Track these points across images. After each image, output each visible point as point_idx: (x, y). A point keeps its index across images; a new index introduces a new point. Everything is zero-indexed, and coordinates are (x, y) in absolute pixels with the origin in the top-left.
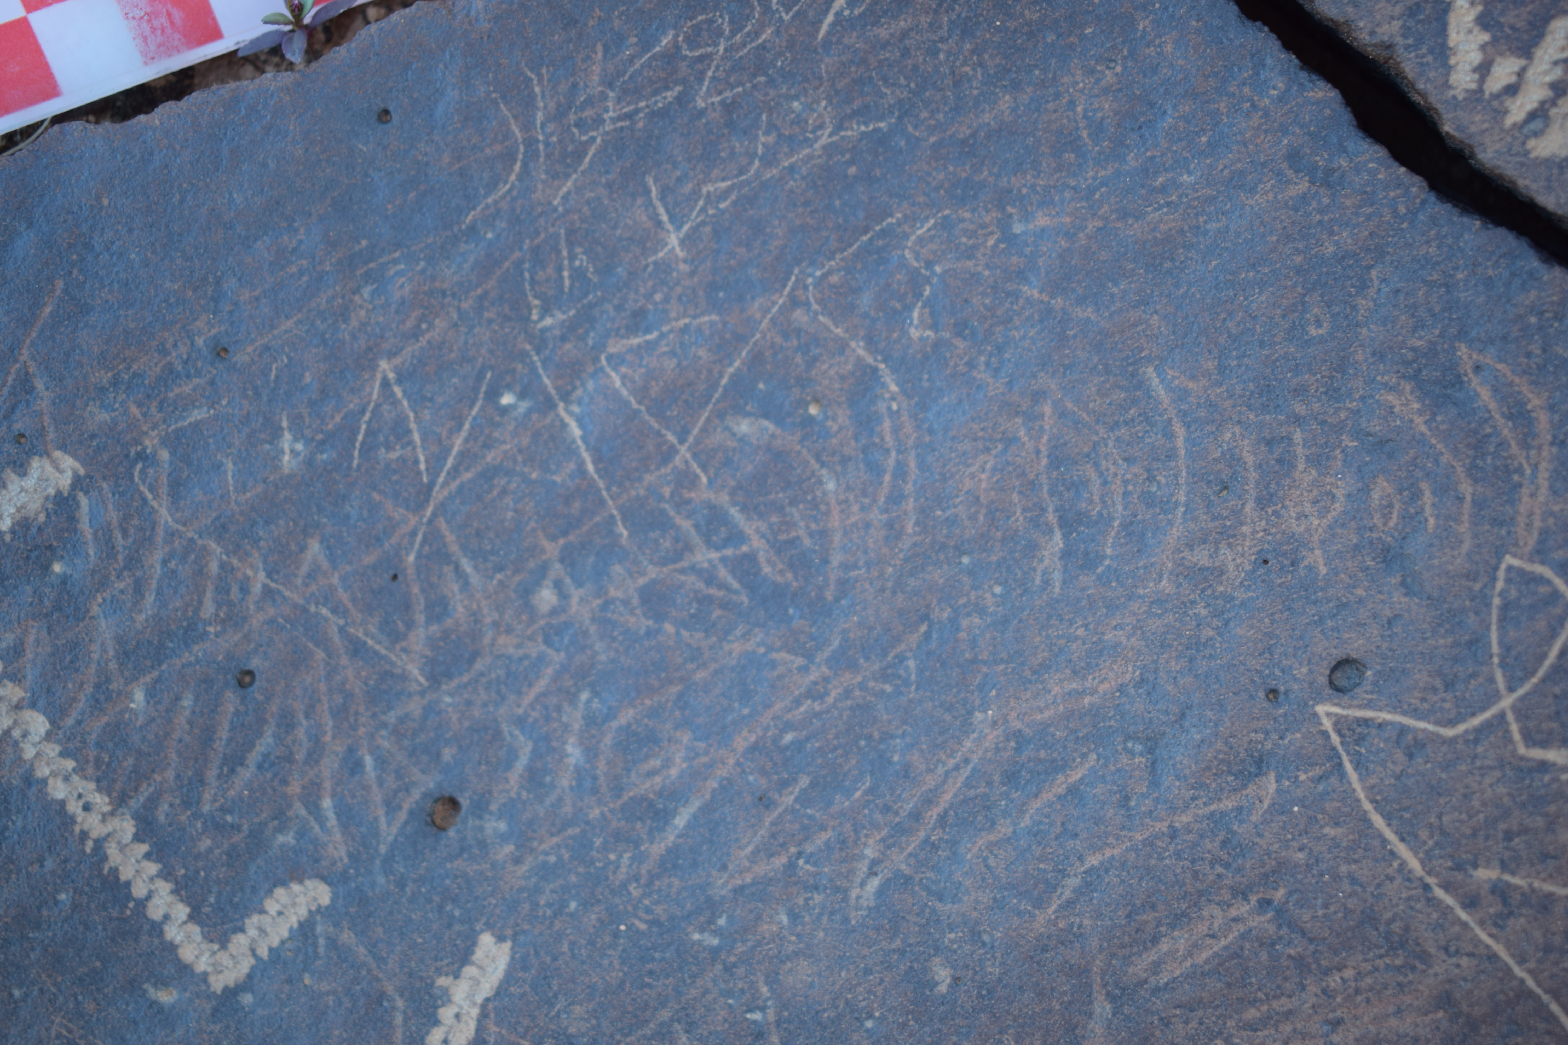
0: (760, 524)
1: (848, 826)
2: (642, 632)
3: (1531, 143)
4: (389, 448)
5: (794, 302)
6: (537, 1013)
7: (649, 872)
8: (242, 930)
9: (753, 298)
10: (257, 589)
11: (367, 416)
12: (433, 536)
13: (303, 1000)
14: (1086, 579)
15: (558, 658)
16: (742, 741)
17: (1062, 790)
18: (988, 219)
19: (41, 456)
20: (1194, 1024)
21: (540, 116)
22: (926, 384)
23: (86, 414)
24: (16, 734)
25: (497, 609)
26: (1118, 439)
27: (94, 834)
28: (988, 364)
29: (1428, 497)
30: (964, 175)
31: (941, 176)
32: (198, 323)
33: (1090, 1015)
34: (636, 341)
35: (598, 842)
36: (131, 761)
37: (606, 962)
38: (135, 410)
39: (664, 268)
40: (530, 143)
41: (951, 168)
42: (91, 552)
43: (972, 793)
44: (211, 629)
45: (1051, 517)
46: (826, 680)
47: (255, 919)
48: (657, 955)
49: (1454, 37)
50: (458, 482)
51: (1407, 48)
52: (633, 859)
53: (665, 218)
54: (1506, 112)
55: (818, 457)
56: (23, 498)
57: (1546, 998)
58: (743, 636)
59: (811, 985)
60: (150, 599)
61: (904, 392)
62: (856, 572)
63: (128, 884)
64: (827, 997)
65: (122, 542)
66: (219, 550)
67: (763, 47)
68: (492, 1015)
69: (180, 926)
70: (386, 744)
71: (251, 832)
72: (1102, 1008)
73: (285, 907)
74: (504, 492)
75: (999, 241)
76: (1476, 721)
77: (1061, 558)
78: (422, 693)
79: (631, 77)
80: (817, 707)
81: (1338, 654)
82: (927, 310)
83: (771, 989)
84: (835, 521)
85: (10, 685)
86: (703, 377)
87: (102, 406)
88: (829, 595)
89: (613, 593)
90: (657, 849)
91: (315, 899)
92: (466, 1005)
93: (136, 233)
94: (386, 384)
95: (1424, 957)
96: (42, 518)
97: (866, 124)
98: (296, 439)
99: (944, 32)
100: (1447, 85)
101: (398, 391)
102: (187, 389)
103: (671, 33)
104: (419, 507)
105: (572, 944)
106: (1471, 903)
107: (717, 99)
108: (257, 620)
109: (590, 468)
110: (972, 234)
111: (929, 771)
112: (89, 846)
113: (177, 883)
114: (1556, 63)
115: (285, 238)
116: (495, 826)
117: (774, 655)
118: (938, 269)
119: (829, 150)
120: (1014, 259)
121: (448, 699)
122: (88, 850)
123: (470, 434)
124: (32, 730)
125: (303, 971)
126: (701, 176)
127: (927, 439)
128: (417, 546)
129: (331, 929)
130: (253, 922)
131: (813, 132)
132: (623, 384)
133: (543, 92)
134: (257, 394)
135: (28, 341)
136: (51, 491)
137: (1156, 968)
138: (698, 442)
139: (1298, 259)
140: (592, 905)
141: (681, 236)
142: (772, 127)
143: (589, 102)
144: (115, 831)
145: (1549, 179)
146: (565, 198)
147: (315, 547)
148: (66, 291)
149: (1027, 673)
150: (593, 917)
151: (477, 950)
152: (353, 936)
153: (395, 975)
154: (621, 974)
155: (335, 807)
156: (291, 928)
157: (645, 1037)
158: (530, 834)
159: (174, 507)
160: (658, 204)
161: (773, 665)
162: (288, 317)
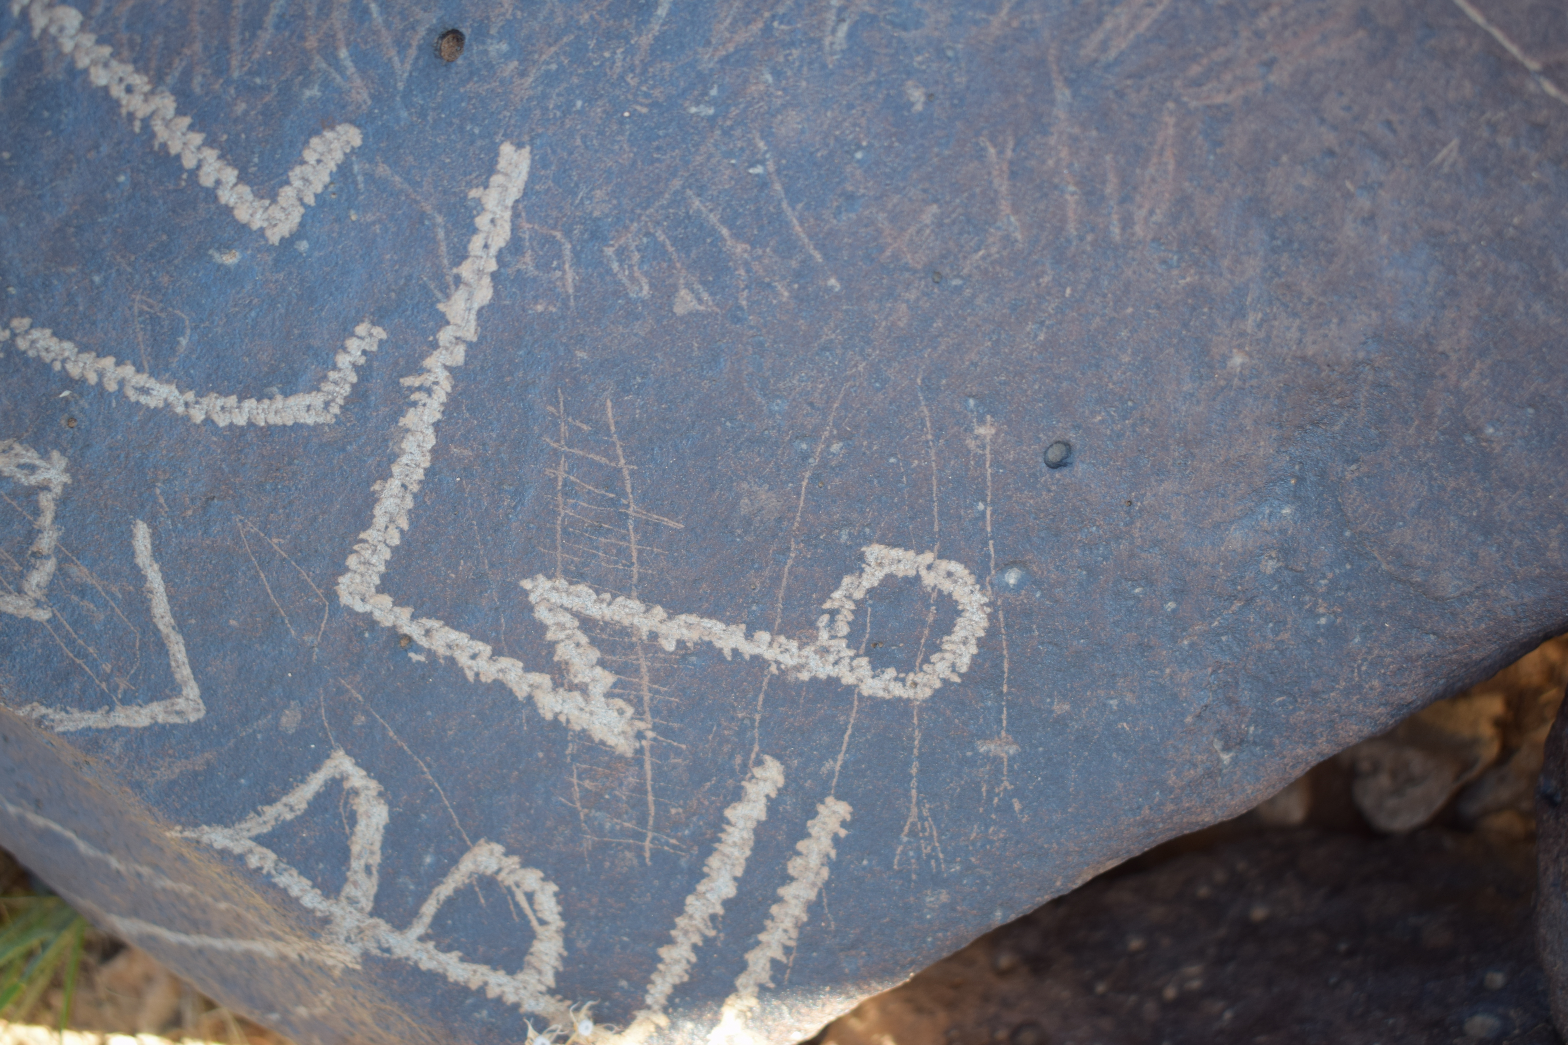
6: (563, 204)
7: (642, 61)
8: (288, 183)
13: (353, 234)
20: (1145, 92)
24: (53, 30)
27: (140, 114)
33: (1052, 102)
35: (592, 44)
36: (160, 38)
37: (616, 147)
47: (298, 170)
48: (661, 133)
52: (625, 52)
59: (802, 131)
63: (178, 157)
64: (817, 138)
68: (523, 214)
69: (232, 188)
71: (280, 90)
72: (1063, 94)
73: (322, 154)
83: (768, 143)
90: (645, 40)
91: (348, 142)
92: (498, 210)
105: (584, 137)
112: (137, 126)
113: (222, 149)
116: (497, 48)
124: (67, 24)
125: (349, 208)
129: (367, 166)
130: (296, 174)
137: (1104, 46)
140: (596, 100)
144: (158, 108)
150: (599, 110)
151: (500, 159)
152: (387, 168)
153: (431, 195)
154: (632, 155)
155: (351, 56)
156: (331, 172)
157: (662, 207)
158: (530, 48)
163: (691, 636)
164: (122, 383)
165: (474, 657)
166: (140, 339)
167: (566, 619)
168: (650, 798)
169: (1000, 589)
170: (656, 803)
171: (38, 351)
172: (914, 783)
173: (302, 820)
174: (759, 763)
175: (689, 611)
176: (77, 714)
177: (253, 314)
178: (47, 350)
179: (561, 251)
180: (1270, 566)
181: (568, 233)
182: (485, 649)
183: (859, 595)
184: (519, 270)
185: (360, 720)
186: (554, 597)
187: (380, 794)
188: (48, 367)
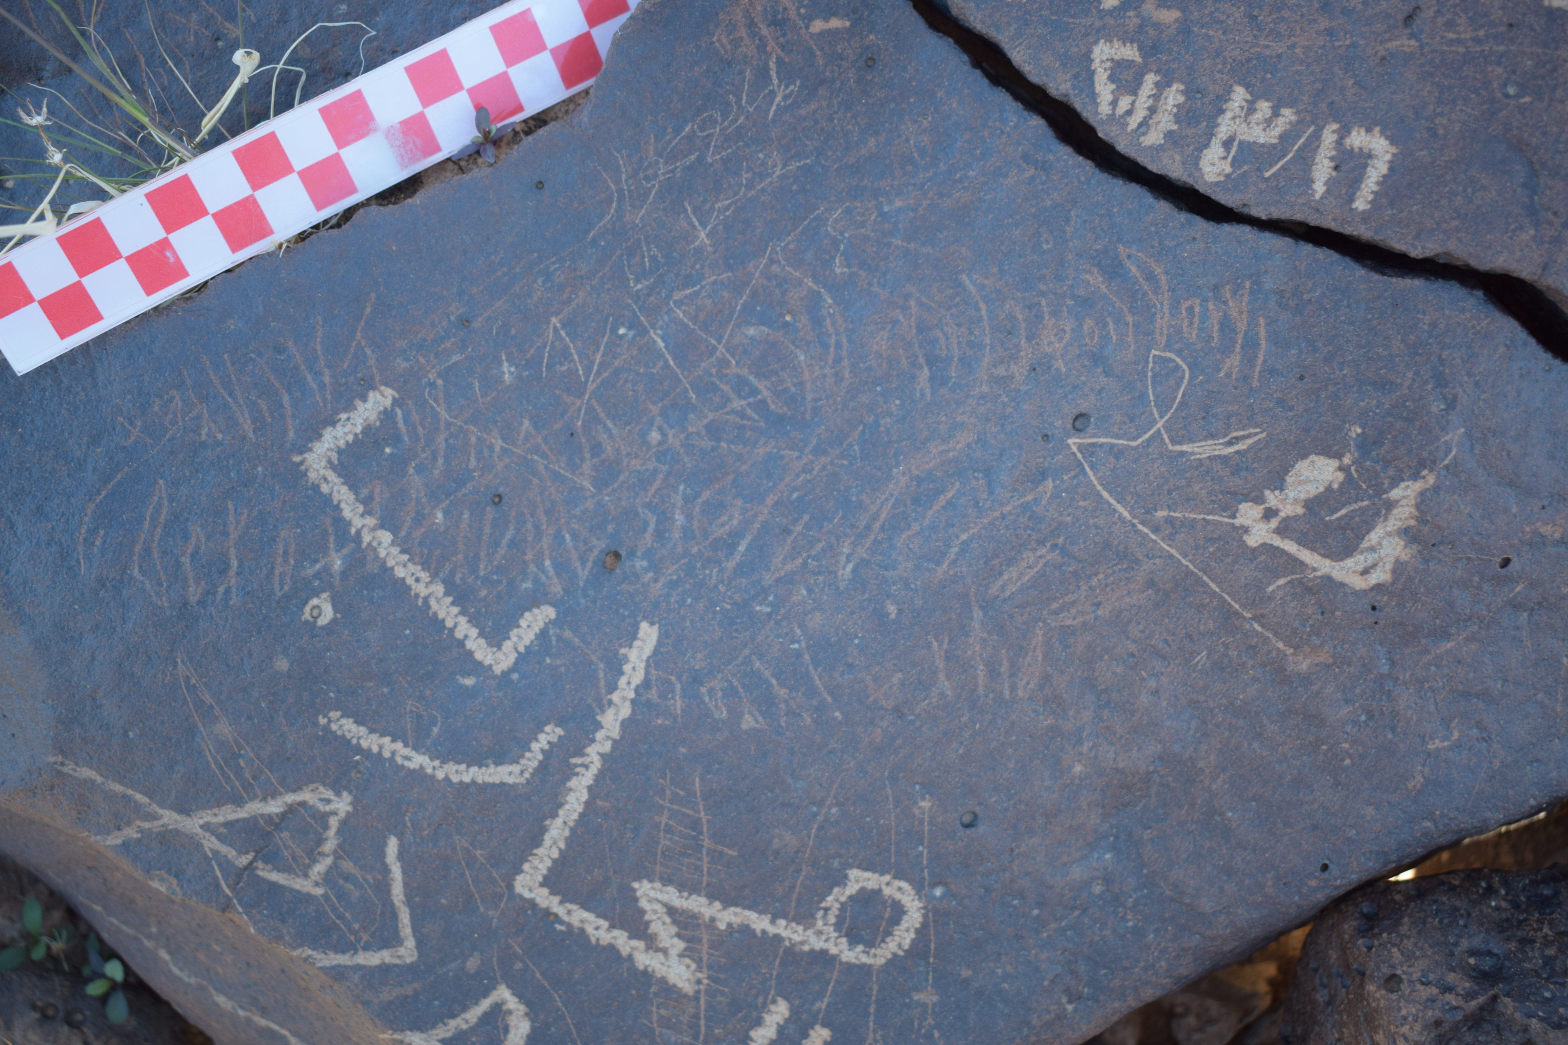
0: (766, 383)
1: (833, 538)
2: (709, 449)
3: (1142, 139)
4: (561, 364)
5: (771, 261)
6: (677, 661)
7: (728, 577)
8: (509, 638)
9: (749, 262)
10: (497, 449)
11: (548, 348)
12: (590, 410)
13: (547, 672)
14: (943, 391)
15: (664, 468)
16: (770, 501)
17: (943, 503)
18: (870, 205)
19: (374, 390)
20: (1026, 616)
21: (624, 176)
22: (847, 297)
23: (396, 365)
24: (374, 544)
25: (629, 446)
26: (952, 315)
27: (422, 595)
28: (879, 283)
29: (1111, 326)
30: (854, 183)
31: (843, 185)
32: (450, 308)
33: (972, 619)
34: (688, 292)
35: (699, 565)
36: (439, 551)
37: (711, 628)
38: (422, 359)
39: (699, 251)
40: (620, 191)
41: (847, 181)
42: (406, 439)
43: (896, 511)
44: (476, 474)
45: (921, 360)
46: (812, 462)
47: (515, 631)
48: (738, 621)
49: (1098, 88)
50: (600, 378)
51: (1075, 95)
52: (719, 572)
53: (697, 224)
54: (1128, 124)
55: (793, 343)
56: (367, 414)
57: (1200, 574)
58: (764, 444)
59: (823, 626)
60: (441, 461)
61: (835, 303)
62: (821, 402)
63: (443, 620)
64: (832, 630)
65: (423, 432)
66: (476, 430)
67: (740, 127)
68: (653, 665)
69: (474, 640)
70: (576, 526)
71: (508, 583)
72: (978, 614)
73: (531, 622)
74: (626, 381)
75: (877, 216)
76: (1147, 436)
77: (929, 381)
78: (593, 497)
79: (671, 150)
80: (808, 477)
81: (1076, 412)
82: (843, 258)
83: (802, 631)
84: (806, 377)
85: (368, 518)
86: (727, 307)
87: (404, 359)
88: (808, 417)
89: (690, 429)
90: (731, 565)
91: (547, 616)
92: (637, 662)
93: (412, 263)
94: (556, 330)
95: (1137, 561)
96: (378, 423)
97: (799, 162)
98: (511, 366)
99: (835, 108)
100: (1097, 113)
101: (563, 333)
102: (448, 345)
103: (690, 125)
104: (581, 395)
105: (692, 621)
106: (1156, 530)
107: (718, 157)
108: (500, 466)
109: (671, 363)
110: (863, 215)
111: (872, 503)
112: (420, 602)
113: (470, 617)
114: (1149, 97)
115: (493, 257)
116: (641, 564)
117: (782, 452)
118: (846, 235)
119: (782, 177)
120: (886, 226)
121: (607, 498)
122: (420, 604)
123: (604, 352)
124: (383, 541)
125: (545, 656)
126: (714, 199)
127: (851, 326)
128: (582, 416)
129: (558, 631)
130: (514, 633)
131: (772, 169)
132: (684, 316)
133: (624, 163)
134: (488, 343)
135: (360, 328)
136: (381, 408)
137: (1003, 588)
138: (728, 342)
139: (1033, 210)
140: (700, 599)
141: (707, 232)
142: (749, 169)
143: (650, 166)
144: (433, 592)
145: (1152, 156)
146: (642, 219)
147: (526, 423)
148: (378, 298)
149: (918, 444)
150: (701, 605)
151: (639, 631)
152: (571, 633)
153: (597, 651)
154: (720, 634)
155: (552, 564)
156: (536, 633)
157: (737, 665)
158: (661, 565)
159: (449, 410)
160: (692, 216)
161: (782, 458)
162: (499, 299)
163: (736, 921)
164: (393, 753)
165: (597, 928)
166: (409, 728)
167: (658, 907)
168: (702, 1022)
169: (931, 898)
170: (707, 1026)
171: (343, 732)
172: (872, 1018)
173: (473, 1030)
174: (774, 1002)
175: (736, 905)
176: (332, 955)
177: (481, 716)
178: (349, 731)
179: (674, 688)
180: (1098, 889)
181: (679, 678)
182: (604, 924)
183: (843, 899)
184: (648, 699)
185: (519, 965)
186: (652, 894)
187: (527, 1014)
188: (349, 742)
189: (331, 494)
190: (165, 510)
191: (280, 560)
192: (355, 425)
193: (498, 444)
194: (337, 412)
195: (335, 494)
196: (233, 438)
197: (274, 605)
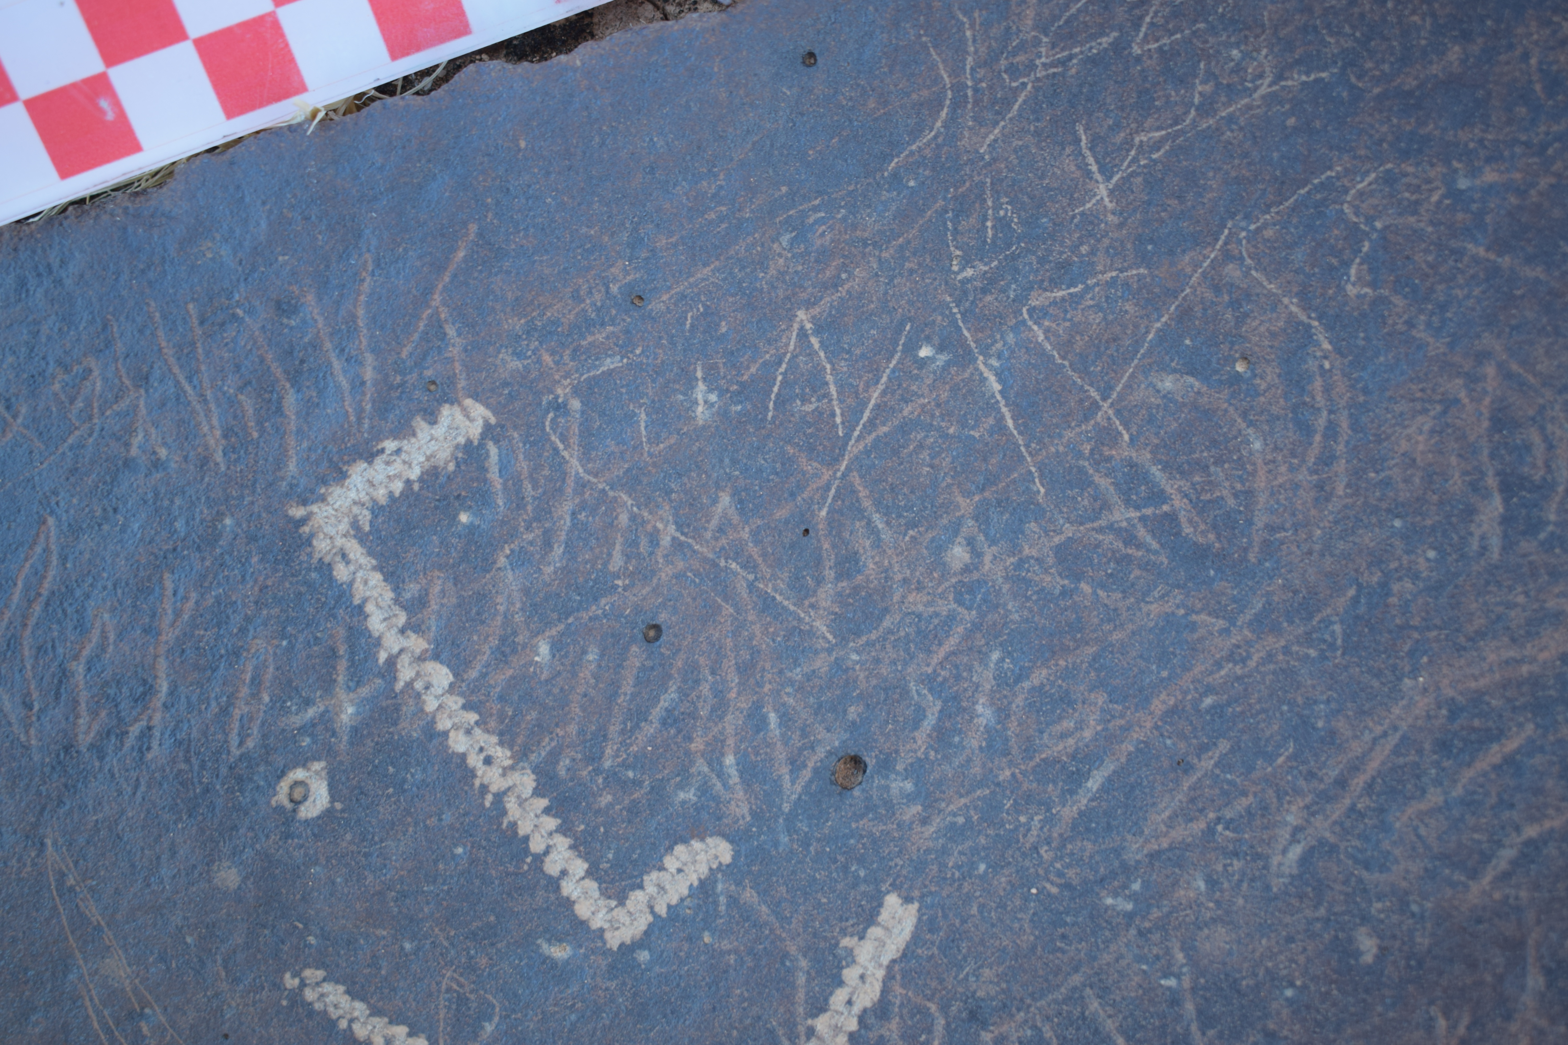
0: (1182, 483)
1: (1270, 792)
2: (1057, 592)
4: (804, 401)
5: (1227, 256)
6: (945, 976)
7: (1061, 835)
8: (641, 887)
9: (1184, 251)
10: (666, 541)
11: (784, 367)
12: (847, 491)
13: (702, 958)
14: (1526, 545)
15: (969, 616)
16: (1158, 705)
17: (1497, 759)
18: (1432, 174)
19: (452, 404)
21: (970, 60)
22: (1361, 343)
23: (498, 362)
24: (419, 685)
25: (909, 567)
27: (494, 788)
28: (1428, 323)
30: (1408, 128)
31: (1385, 129)
32: (613, 270)
33: (1523, 988)
34: (1059, 294)
36: (534, 714)
37: (1016, 925)
38: (547, 358)
39: (1090, 220)
40: (959, 88)
41: (1395, 121)
42: (500, 502)
43: (1401, 761)
44: (619, 583)
45: (1491, 481)
46: (1249, 643)
47: (655, 875)
48: (1068, 919)
50: (873, 435)
52: (1044, 822)
53: (1094, 168)
55: (1244, 415)
56: (433, 446)
58: (1162, 597)
59: (1230, 953)
60: (558, 550)
61: (1339, 351)
62: (1283, 534)
63: (526, 838)
64: (1246, 965)
65: (533, 493)
66: (630, 502)
68: (898, 977)
69: (578, 882)
70: (791, 701)
71: (652, 788)
72: (1536, 981)
73: (685, 864)
74: (921, 446)
75: (1444, 197)
77: (1501, 523)
78: (829, 651)
79: (1067, 22)
82: (1365, 267)
83: (1187, 956)
84: (1261, 482)
85: (413, 636)
86: (1129, 332)
87: (514, 353)
88: (1252, 557)
89: (1027, 551)
90: (1068, 812)
91: (716, 857)
92: (871, 966)
93: (553, 176)
94: (803, 334)
96: (451, 467)
97: (1308, 74)
98: (710, 391)
101: (815, 341)
102: (600, 337)
104: (834, 461)
105: (982, 907)
107: (1154, 46)
108: (666, 573)
109: (1010, 423)
110: (1417, 189)
111: (1356, 737)
112: (489, 800)
113: (576, 839)
115: (705, 184)
116: (901, 785)
117: (1194, 617)
118: (1378, 225)
119: (1271, 99)
120: (1460, 216)
121: (855, 657)
122: (487, 804)
123: (887, 387)
124: (435, 682)
125: (703, 930)
126: (1133, 126)
127: (1361, 399)
128: (829, 500)
129: (733, 887)
130: (651, 879)
131: (1252, 81)
132: (1047, 338)
133: (974, 36)
134: (673, 344)
135: (440, 286)
136: (462, 440)
138: (1121, 397)
140: (1002, 867)
141: (1111, 187)
142: (1210, 75)
143: (1022, 47)
144: (515, 785)
146: (992, 146)
147: (725, 499)
148: (480, 235)
149: (1462, 640)
150: (1003, 879)
151: (882, 910)
152: (755, 895)
153: (799, 935)
154: (1032, 938)
155: (738, 764)
156: (691, 885)
157: (1055, 1001)
158: (938, 794)
159: (585, 457)
160: (1088, 153)
161: (1193, 627)
162: (705, 265)
166: (442, 1016)
171: (325, 1005)
177: (573, 1017)
178: (336, 1006)
179: (932, 1025)
181: (944, 1008)
184: (881, 1037)
188: (333, 1023)
189: (351, 584)
190: (51, 573)
191: (245, 691)
192: (408, 464)
193: (669, 533)
194: (379, 437)
195: (358, 585)
196: (186, 458)
197: (224, 771)
